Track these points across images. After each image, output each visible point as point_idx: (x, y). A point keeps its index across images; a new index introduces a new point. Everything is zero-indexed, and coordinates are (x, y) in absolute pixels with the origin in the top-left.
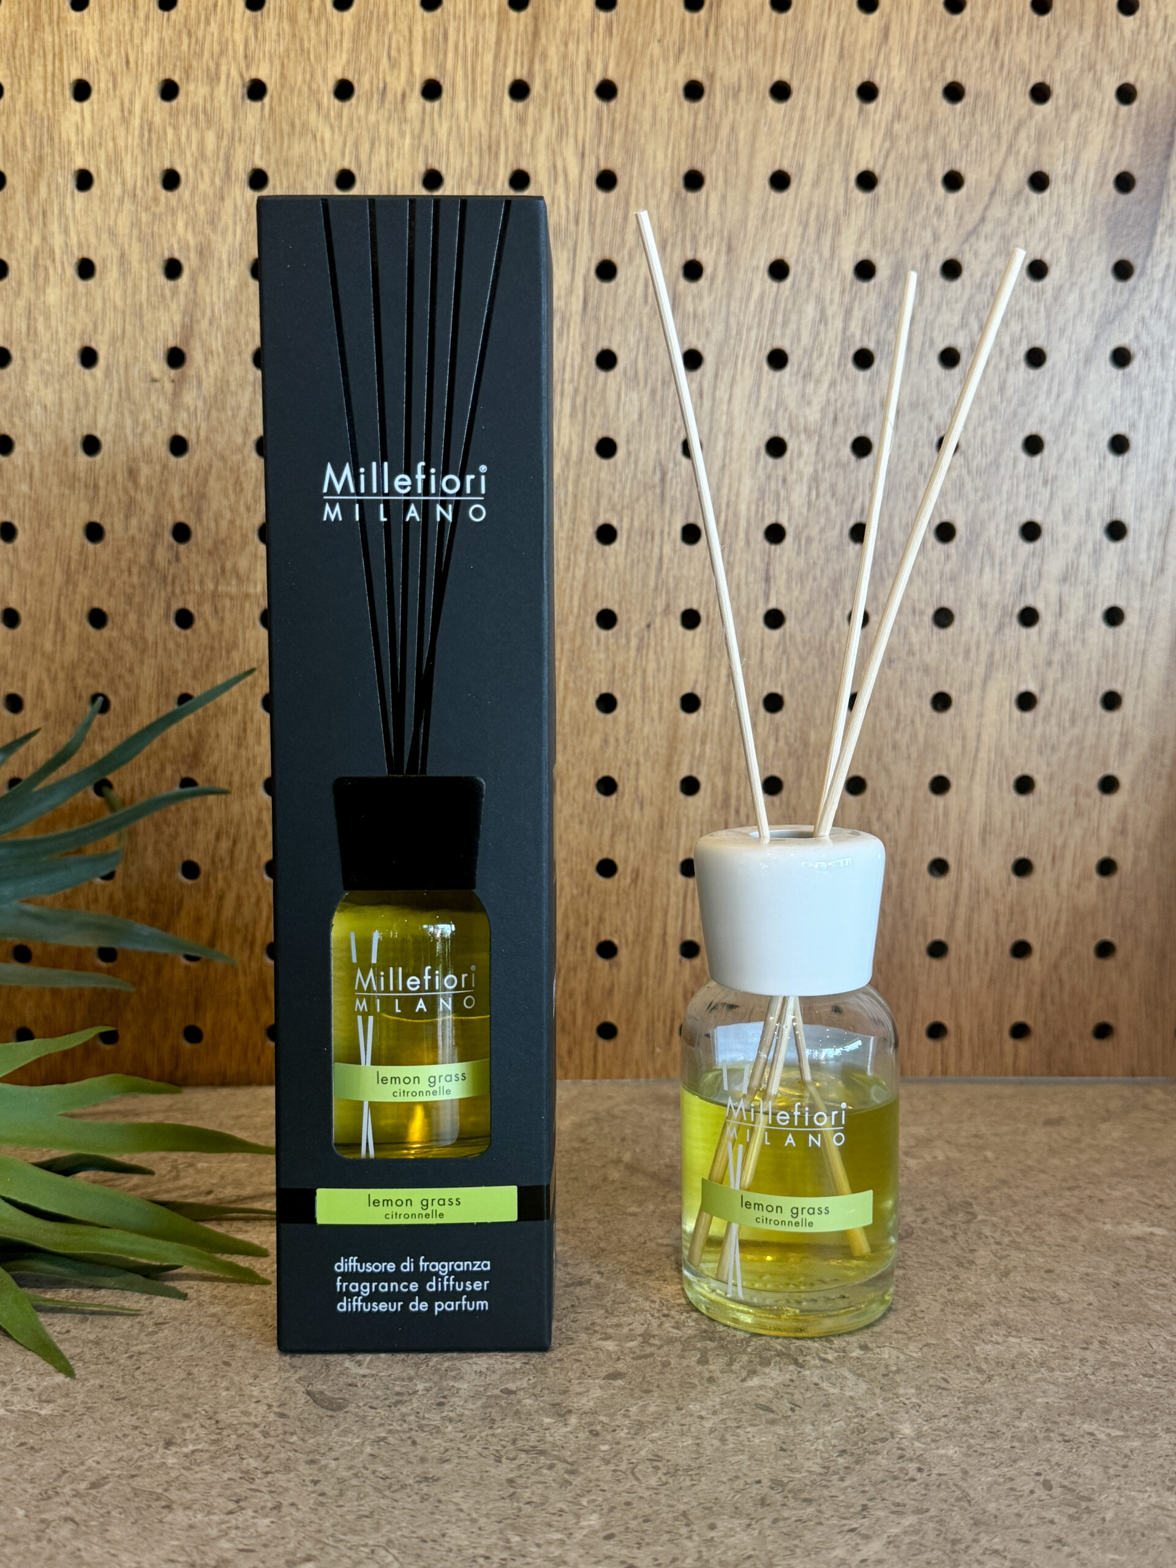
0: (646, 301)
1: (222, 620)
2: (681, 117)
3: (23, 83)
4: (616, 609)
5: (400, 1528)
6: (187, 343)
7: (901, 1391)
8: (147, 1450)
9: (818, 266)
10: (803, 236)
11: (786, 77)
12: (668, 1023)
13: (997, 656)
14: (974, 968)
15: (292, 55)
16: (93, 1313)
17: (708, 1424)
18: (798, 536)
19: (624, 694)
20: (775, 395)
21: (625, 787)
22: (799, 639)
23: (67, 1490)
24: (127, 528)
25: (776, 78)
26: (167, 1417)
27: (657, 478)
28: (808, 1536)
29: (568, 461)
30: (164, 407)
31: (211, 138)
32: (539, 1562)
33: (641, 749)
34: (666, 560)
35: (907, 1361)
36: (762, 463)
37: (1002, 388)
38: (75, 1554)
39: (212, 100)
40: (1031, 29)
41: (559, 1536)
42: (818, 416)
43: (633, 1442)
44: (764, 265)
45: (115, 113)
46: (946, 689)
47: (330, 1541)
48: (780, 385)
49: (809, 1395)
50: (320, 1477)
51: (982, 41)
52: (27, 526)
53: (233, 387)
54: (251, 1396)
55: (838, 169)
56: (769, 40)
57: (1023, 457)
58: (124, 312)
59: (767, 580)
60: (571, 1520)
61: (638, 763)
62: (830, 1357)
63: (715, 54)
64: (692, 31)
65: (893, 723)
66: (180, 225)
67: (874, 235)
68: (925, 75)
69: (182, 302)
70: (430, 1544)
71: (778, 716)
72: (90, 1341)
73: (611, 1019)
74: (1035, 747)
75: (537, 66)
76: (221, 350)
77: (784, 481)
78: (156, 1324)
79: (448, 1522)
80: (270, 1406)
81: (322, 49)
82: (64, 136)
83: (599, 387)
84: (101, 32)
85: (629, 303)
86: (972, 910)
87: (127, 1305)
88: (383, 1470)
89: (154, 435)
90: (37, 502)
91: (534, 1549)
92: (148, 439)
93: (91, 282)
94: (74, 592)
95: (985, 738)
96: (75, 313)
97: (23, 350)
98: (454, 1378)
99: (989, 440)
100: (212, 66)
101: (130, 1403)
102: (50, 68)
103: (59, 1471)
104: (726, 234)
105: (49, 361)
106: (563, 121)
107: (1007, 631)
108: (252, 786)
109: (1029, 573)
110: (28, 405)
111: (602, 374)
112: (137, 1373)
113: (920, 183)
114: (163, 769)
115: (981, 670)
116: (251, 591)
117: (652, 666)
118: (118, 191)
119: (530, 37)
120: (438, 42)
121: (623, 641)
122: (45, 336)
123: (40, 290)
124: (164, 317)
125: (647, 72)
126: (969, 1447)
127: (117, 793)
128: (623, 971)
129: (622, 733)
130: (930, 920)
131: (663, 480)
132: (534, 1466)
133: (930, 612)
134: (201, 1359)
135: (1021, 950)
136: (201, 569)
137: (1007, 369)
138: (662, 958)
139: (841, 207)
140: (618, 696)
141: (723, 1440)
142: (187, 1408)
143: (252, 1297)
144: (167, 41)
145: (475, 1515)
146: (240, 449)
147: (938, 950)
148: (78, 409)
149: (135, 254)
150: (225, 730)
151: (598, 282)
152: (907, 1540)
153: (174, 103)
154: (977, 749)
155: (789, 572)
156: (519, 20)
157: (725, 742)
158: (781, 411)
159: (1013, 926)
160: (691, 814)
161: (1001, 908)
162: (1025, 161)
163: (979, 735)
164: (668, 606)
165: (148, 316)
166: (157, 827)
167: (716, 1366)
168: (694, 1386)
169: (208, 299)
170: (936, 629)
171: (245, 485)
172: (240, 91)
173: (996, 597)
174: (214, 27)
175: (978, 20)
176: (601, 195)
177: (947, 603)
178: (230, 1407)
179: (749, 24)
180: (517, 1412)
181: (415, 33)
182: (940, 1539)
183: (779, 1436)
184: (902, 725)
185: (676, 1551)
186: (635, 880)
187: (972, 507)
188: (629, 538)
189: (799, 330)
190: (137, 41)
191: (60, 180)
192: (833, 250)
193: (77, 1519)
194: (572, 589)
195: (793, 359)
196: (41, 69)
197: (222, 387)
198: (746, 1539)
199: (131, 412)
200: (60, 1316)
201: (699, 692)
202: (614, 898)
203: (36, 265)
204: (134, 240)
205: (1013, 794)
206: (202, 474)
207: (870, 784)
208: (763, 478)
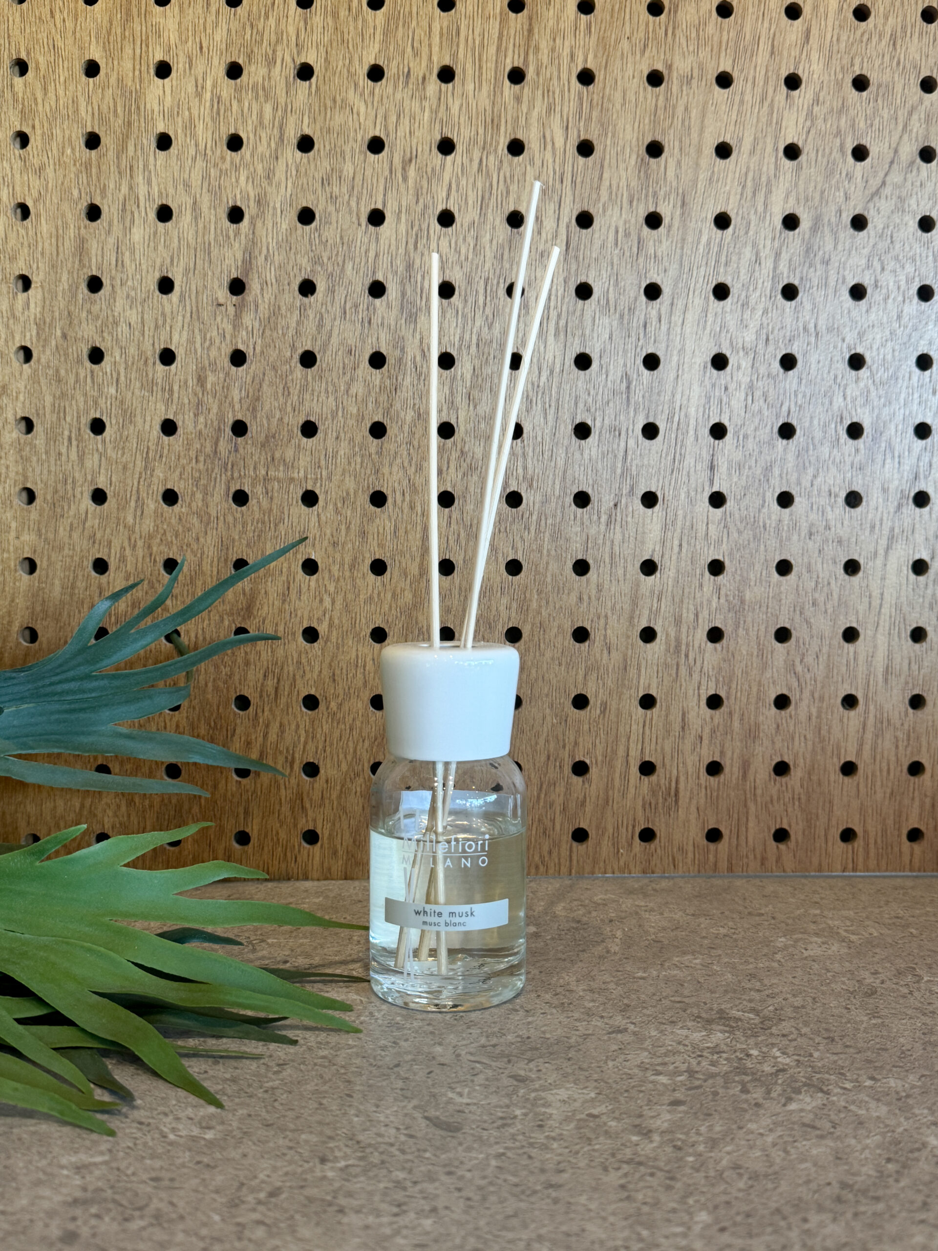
0: (616, 244)
1: (272, 498)
2: (645, 98)
3: (116, 63)
4: (590, 492)
5: (544, 1226)
6: (247, 275)
7: (917, 1111)
8: (306, 1166)
9: (753, 217)
10: (742, 194)
11: (729, 69)
12: (630, 828)
13: (896, 530)
14: (879, 783)
15: (335, 44)
16: (222, 1057)
17: (770, 1139)
18: (737, 434)
19: (595, 561)
20: (719, 320)
21: (596, 636)
22: (737, 516)
23: (250, 1199)
24: (196, 423)
25: (721, 69)
26: (314, 1139)
27: (624, 385)
28: (887, 1226)
29: (552, 372)
30: (229, 328)
31: (268, 109)
33: (609, 604)
34: (630, 453)
35: (911, 1088)
36: (708, 374)
37: (899, 317)
39: (269, 78)
40: (921, 34)
41: (679, 1230)
42: (754, 337)
43: (712, 1154)
44: (711, 217)
45: (191, 89)
46: (856, 557)
47: (489, 1237)
48: (723, 312)
49: (842, 1115)
50: (460, 1185)
51: (883, 43)
52: (114, 422)
53: (283, 311)
54: (380, 1121)
55: (769, 141)
56: (715, 39)
57: (917, 371)
58: (196, 250)
59: (712, 468)
60: (686, 1218)
61: (606, 616)
62: (848, 1085)
63: (672, 49)
64: (654, 31)
65: (813, 584)
66: (243, 179)
67: (798, 194)
68: (838, 69)
69: (243, 242)
71: (720, 578)
72: (228, 1080)
73: (583, 825)
74: (927, 605)
75: (531, 57)
76: (274, 281)
77: (726, 389)
78: (279, 1065)
79: (582, 1219)
80: (398, 1129)
81: (359, 40)
82: (148, 106)
83: (578, 313)
84: (180, 23)
85: (603, 246)
86: (877, 736)
87: (248, 1050)
88: (513, 1179)
89: (219, 349)
90: (122, 402)
91: (662, 1240)
92: (214, 353)
93: (169, 224)
94: (152, 476)
95: (887, 596)
96: (155, 249)
97: (112, 278)
98: (544, 1105)
99: (889, 357)
100: (270, 53)
101: (279, 1128)
102: (138, 51)
103: (236, 1184)
104: (680, 191)
105: (134, 289)
106: (551, 100)
107: (904, 510)
108: (294, 634)
109: (921, 464)
110: (116, 323)
111: (581, 302)
112: (276, 1104)
113: (834, 154)
114: (222, 620)
115: (883, 542)
116: (296, 475)
117: (618, 537)
118: (192, 151)
119: (526, 33)
120: (452, 36)
121: (595, 517)
122: (130, 267)
123: (127, 230)
124: (229, 254)
125: (618, 63)
127: (184, 639)
128: (594, 786)
129: (594, 592)
130: (843, 744)
131: (628, 388)
132: (637, 1175)
133: (843, 495)
134: (326, 1092)
135: (916, 769)
136: (256, 458)
137: (904, 301)
138: (625, 777)
139: (772, 172)
140: (591, 562)
141: (786, 1151)
142: (328, 1132)
143: (350, 1042)
144: (234, 32)
145: (603, 1214)
146: (288, 361)
147: (849, 769)
148: (157, 327)
149: (205, 201)
150: (272, 588)
151: (578, 229)
153: (239, 80)
154: (881, 605)
155: (730, 462)
156: (517, 20)
157: (677, 600)
158: (723, 335)
159: (909, 749)
160: (649, 657)
161: (900, 734)
162: (917, 138)
163: (882, 594)
164: (632, 488)
165: (215, 252)
166: (217, 667)
167: (758, 1094)
168: (746, 1111)
169: (264, 240)
170: (847, 508)
171: (291, 390)
172: (292, 73)
173: (896, 483)
174: (272, 21)
175: (880, 27)
176: (581, 160)
177: (855, 488)
178: (364, 1130)
179: (700, 26)
180: (606, 1132)
181: (434, 29)
183: (831, 1149)
184: (820, 586)
185: (783, 1240)
186: (603, 712)
187: (876, 411)
188: (600, 433)
189: (738, 267)
190: (208, 31)
191: (145, 141)
192: (766, 205)
194: (554, 475)
195: (734, 291)
196: (131, 52)
197: (275, 312)
198: (836, 1229)
199: (200, 330)
200: (195, 1059)
201: (656, 559)
202: (586, 727)
203: (124, 210)
204: (204, 190)
205: (910, 642)
206: (257, 381)
207: (794, 633)
208: (709, 387)
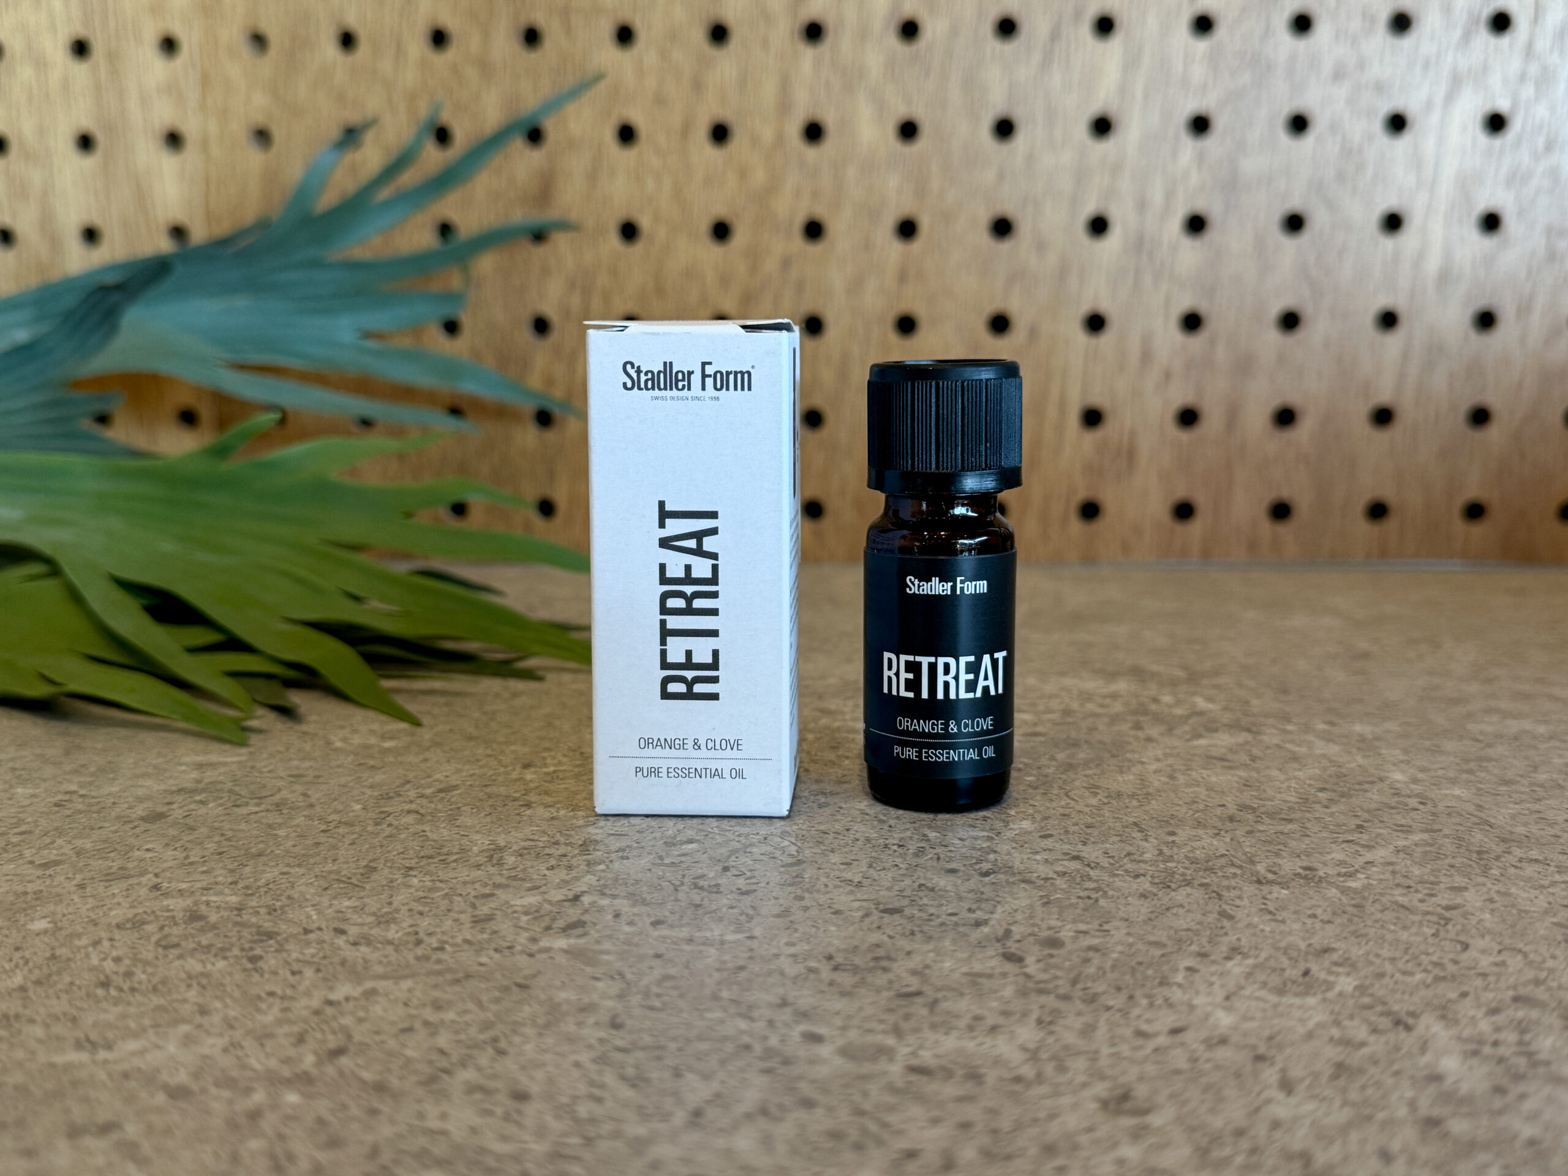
7: (1384, 751)
8: (502, 770)
12: (1065, 498)
14: (1422, 439)
19: (1023, 117)
22: (1230, 50)
23: (412, 794)
26: (526, 749)
28: (1293, 844)
32: (964, 850)
38: (423, 835)
41: (986, 834)
43: (1063, 776)
46: (1402, 109)
49: (1269, 751)
62: (1290, 727)
70: (832, 835)
71: (1204, 140)
79: (852, 821)
86: (1424, 370)
91: (957, 842)
95: (1445, 167)
103: (400, 782)
107: (1474, 41)
108: (606, 233)
112: (492, 723)
115: (1443, 87)
126: (1479, 789)
127: (459, 234)
129: (1021, 169)
130: (1374, 378)
133: (1386, 16)
138: (1060, 428)
140: (1017, 120)
141: (1172, 777)
142: (547, 744)
145: (884, 818)
147: (1383, 417)
150: (576, 167)
152: (1419, 849)
154: (1435, 180)
159: (1470, 387)
160: (1098, 261)
161: (1457, 368)
163: (1438, 163)
170: (1391, 37)
182: (1462, 851)
183: (1240, 777)
185: (1128, 848)
186: (1032, 337)
193: (422, 811)
198: (1215, 843)
201: (1112, 114)
205: (1477, 234)
207: (1310, 221)
